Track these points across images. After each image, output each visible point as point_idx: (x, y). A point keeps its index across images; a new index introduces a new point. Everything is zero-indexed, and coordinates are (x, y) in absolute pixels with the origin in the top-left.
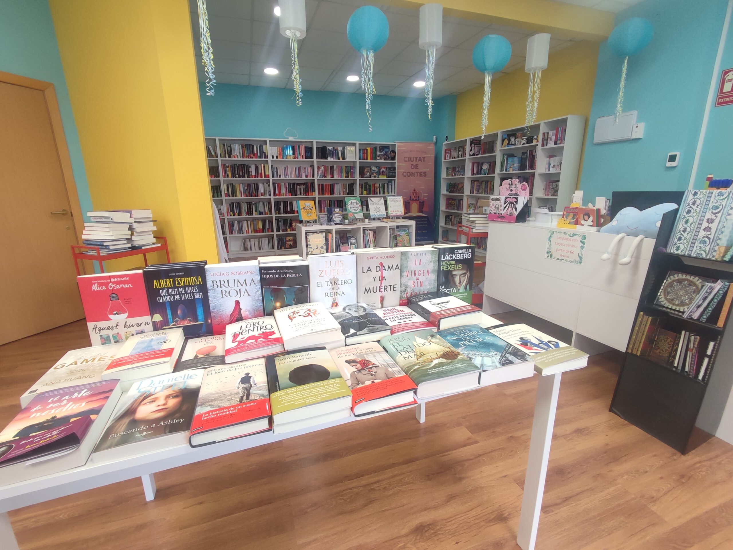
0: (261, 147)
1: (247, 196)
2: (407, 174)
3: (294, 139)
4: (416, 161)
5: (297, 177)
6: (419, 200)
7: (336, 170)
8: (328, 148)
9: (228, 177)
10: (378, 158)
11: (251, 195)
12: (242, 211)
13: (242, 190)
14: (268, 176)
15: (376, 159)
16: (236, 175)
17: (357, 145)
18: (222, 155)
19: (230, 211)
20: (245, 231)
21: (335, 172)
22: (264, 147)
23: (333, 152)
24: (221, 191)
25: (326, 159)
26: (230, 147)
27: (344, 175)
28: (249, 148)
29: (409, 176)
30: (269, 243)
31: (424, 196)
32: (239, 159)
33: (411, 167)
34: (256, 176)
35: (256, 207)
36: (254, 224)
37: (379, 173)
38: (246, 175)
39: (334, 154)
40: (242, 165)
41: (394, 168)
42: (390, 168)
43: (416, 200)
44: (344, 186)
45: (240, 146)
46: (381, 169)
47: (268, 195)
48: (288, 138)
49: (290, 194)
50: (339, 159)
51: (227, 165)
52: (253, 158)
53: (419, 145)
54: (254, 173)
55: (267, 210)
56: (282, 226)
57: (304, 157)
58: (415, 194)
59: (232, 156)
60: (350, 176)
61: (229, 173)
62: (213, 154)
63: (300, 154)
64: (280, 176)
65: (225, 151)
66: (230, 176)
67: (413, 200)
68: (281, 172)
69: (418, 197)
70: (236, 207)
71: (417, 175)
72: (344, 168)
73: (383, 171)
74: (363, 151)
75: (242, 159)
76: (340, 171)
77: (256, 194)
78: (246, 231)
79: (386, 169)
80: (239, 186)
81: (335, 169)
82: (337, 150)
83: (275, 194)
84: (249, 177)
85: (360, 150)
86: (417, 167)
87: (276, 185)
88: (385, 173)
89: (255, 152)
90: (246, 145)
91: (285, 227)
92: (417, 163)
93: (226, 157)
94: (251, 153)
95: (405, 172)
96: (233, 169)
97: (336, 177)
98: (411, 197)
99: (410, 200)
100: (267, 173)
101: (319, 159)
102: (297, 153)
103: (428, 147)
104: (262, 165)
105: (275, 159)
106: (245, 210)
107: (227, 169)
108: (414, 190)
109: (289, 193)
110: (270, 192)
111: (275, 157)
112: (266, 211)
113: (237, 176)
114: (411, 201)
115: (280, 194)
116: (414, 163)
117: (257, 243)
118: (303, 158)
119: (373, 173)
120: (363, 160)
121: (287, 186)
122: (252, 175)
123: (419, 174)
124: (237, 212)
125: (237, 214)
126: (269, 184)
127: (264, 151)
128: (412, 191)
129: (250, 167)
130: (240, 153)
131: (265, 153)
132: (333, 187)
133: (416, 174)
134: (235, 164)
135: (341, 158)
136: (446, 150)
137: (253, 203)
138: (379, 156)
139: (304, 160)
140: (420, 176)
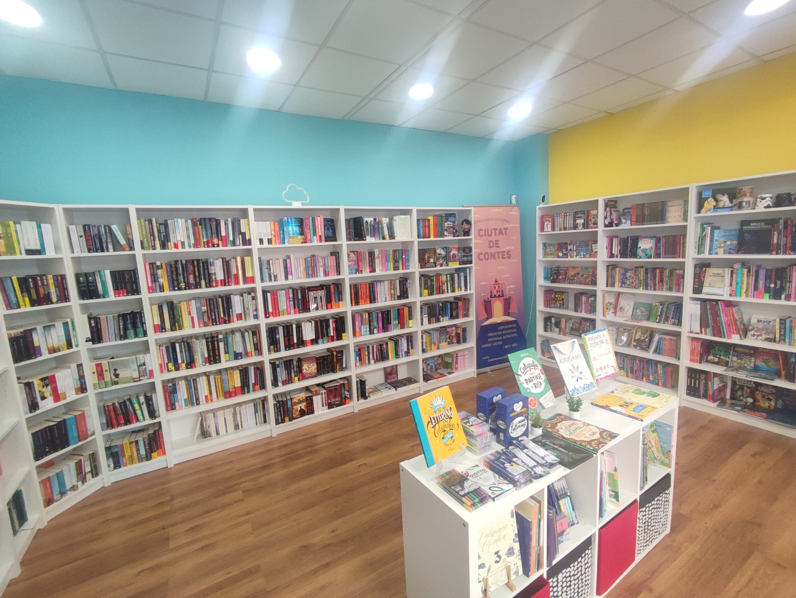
0: (236, 224)
1: (206, 325)
2: (485, 257)
3: (303, 204)
4: (496, 235)
5: (308, 276)
6: (503, 296)
7: (378, 258)
8: (365, 219)
9: (162, 289)
10: (446, 233)
11: (214, 322)
12: (196, 357)
13: (194, 314)
14: (252, 280)
15: (443, 235)
16: (179, 284)
17: (415, 214)
18: (146, 244)
19: (166, 361)
20: (202, 398)
21: (377, 261)
22: (243, 222)
23: (374, 226)
24: (143, 323)
25: (363, 240)
26: (166, 225)
27: (391, 265)
28: (208, 226)
29: (487, 259)
30: (256, 412)
31: (510, 289)
32: (187, 249)
33: (490, 245)
34: (224, 283)
35: (226, 345)
36: (222, 381)
37: (447, 259)
38: (203, 282)
39: (376, 229)
40: (193, 261)
41: (470, 249)
42: (464, 249)
43: (499, 296)
44: (392, 286)
45: (189, 221)
46: (451, 251)
47: (252, 316)
48: (291, 204)
49: (297, 309)
50: (384, 238)
51: (158, 263)
52: (218, 246)
53: (497, 210)
54: (220, 276)
55: (250, 348)
56: (282, 374)
57: (323, 238)
58: (497, 287)
59: (171, 244)
60: (401, 267)
61: (164, 280)
62: (123, 242)
63: (315, 233)
64: (276, 277)
65: (153, 234)
66: (166, 286)
67: (495, 296)
68: (278, 269)
69: (502, 292)
70: (181, 352)
71: (499, 258)
72: (391, 253)
73: (454, 255)
74: (422, 222)
75: (193, 249)
76: (386, 259)
77: (227, 319)
78: (206, 397)
79: (459, 251)
80: (188, 306)
81: (376, 256)
82: (380, 222)
83: (267, 314)
84: (210, 286)
85: (418, 220)
86: (496, 244)
87: (269, 295)
88: (457, 257)
89: (223, 234)
90: (201, 219)
91: (289, 374)
92: (497, 238)
93: (154, 248)
94: (214, 235)
95: (482, 254)
96: (172, 272)
97: (379, 271)
98: (491, 292)
99: (491, 297)
100: (249, 274)
101: (350, 240)
102: (309, 232)
103: (510, 213)
104: (239, 259)
105: (266, 245)
106: (202, 355)
107: (160, 272)
108: (496, 281)
109: (295, 308)
110: (256, 310)
111: (265, 242)
112: (249, 350)
113: (183, 285)
114: (492, 299)
115: (276, 313)
116: (493, 238)
117: (230, 418)
118: (321, 240)
119: (438, 259)
120: (423, 238)
121: (291, 296)
122: (217, 282)
123: (500, 254)
124: (183, 362)
125: (184, 365)
126: (253, 294)
127: (242, 231)
128: (493, 282)
129: (212, 264)
130: (189, 237)
131: (244, 235)
132: (373, 287)
133: (496, 254)
134: (176, 262)
135: (387, 237)
136: (542, 217)
137: (221, 337)
138: (446, 230)
139: (324, 243)
140: (503, 258)
